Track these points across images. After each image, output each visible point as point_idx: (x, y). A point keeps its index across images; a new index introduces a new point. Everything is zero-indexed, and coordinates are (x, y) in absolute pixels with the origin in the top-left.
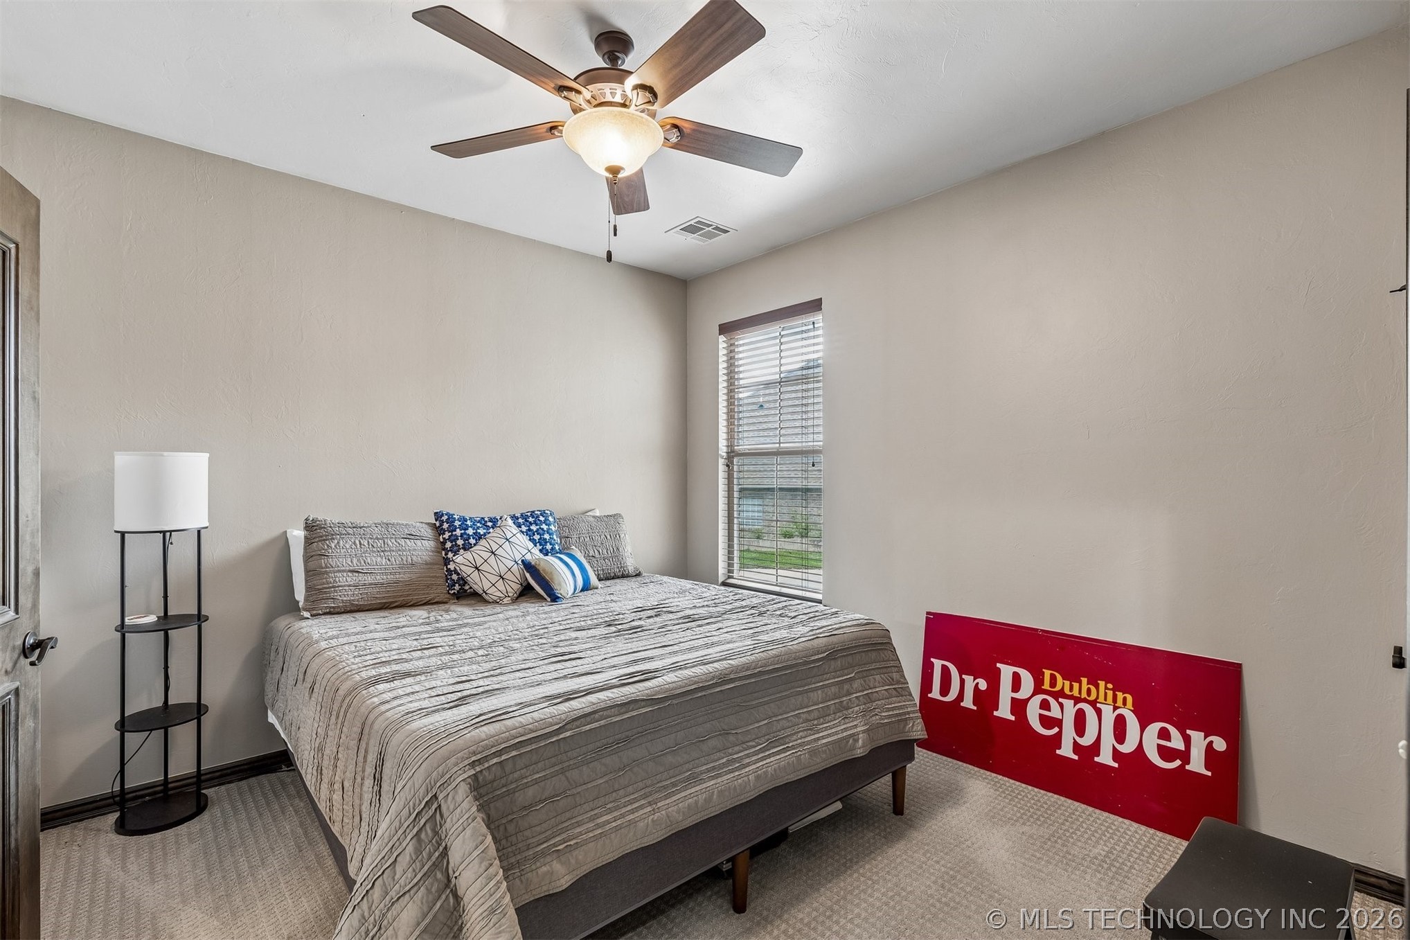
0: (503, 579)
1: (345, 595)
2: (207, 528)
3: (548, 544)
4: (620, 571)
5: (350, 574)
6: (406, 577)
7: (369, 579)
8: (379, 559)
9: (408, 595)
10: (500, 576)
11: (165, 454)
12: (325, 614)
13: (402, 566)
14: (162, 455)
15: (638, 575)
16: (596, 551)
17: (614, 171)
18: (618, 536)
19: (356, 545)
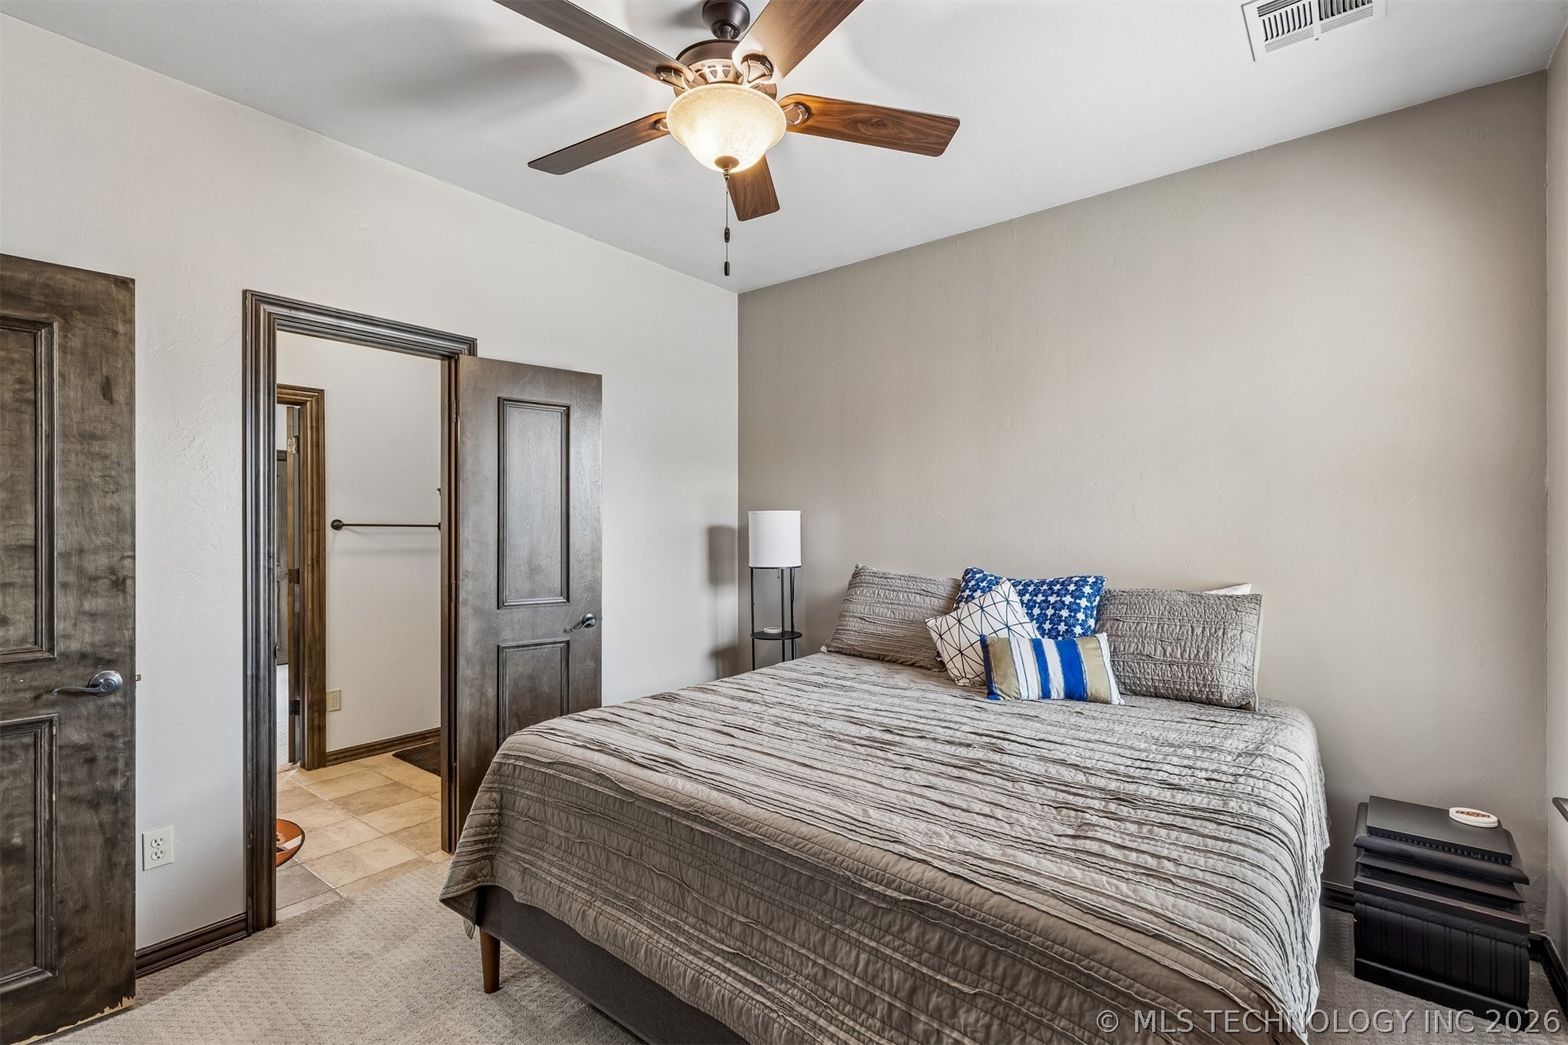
0: (962, 654)
1: (851, 639)
2: (800, 567)
3: (1063, 624)
4: (1200, 691)
5: (859, 621)
6: (900, 633)
7: (871, 628)
8: (886, 610)
9: (898, 652)
10: (960, 651)
11: (758, 512)
12: (836, 652)
13: (903, 622)
14: (756, 514)
15: (1244, 707)
16: (1159, 648)
17: (726, 163)
18: (1220, 633)
19: (874, 595)
